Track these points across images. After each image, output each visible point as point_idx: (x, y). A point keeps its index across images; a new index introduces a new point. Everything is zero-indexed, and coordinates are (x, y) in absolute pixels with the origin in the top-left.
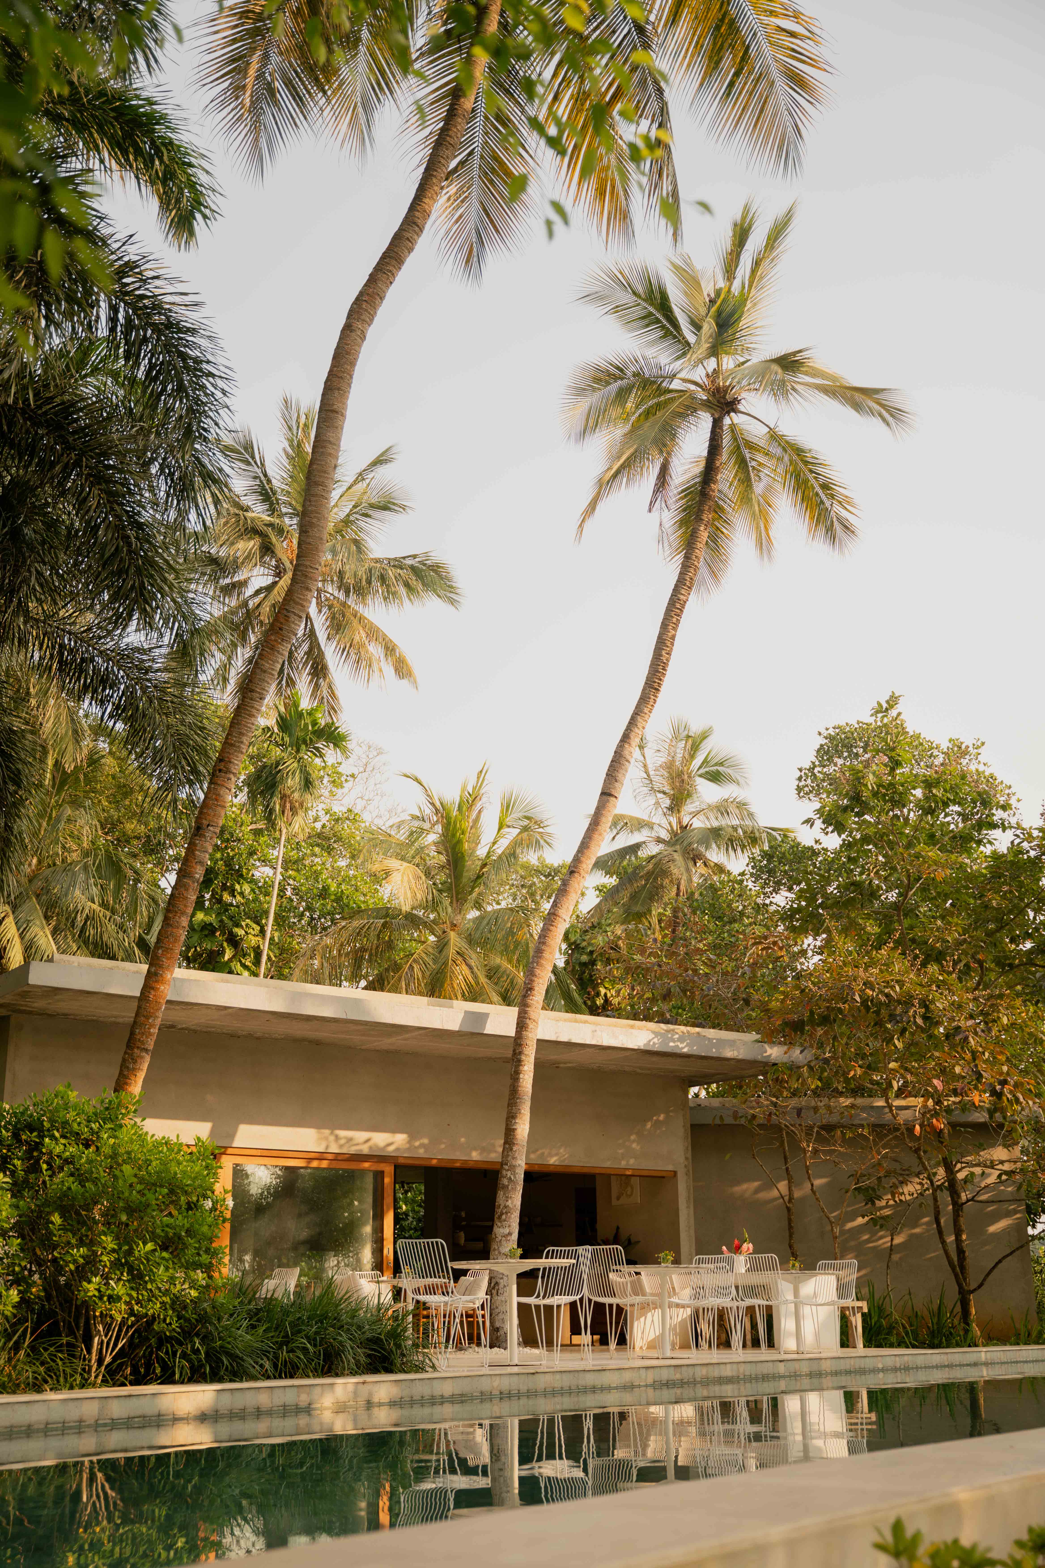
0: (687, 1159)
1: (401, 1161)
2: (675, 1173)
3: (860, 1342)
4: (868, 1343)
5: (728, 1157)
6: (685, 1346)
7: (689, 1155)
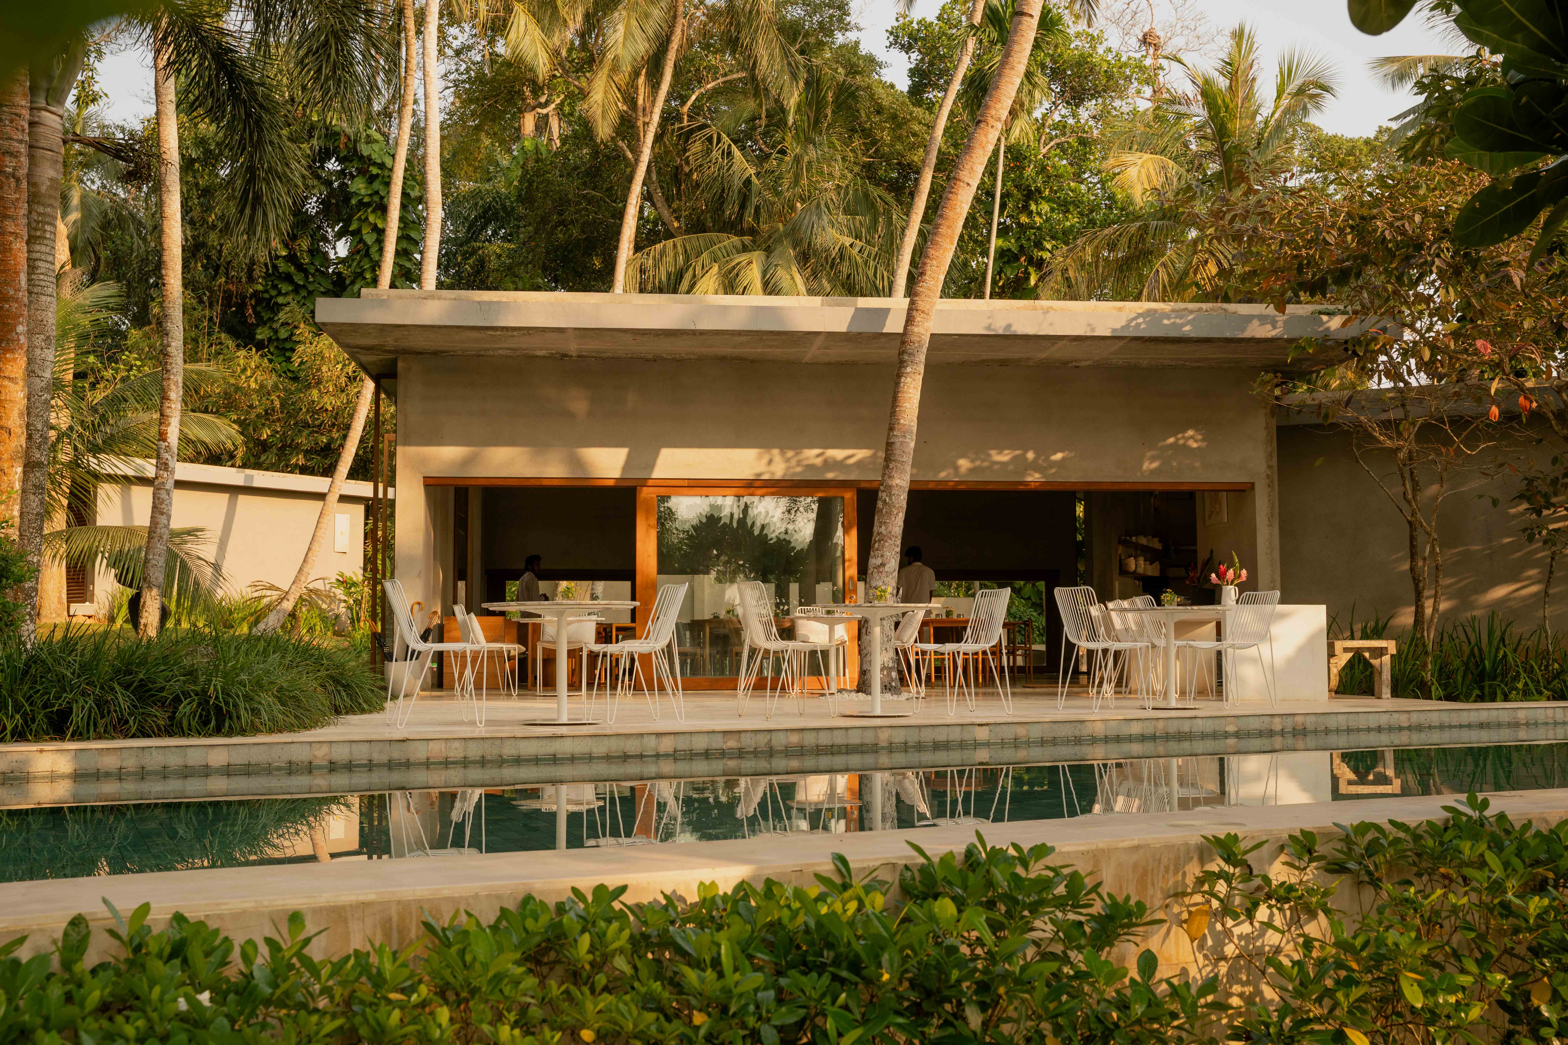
0: (1270, 467)
1: (863, 485)
2: (1253, 484)
3: (1386, 691)
4: (1396, 692)
5: (1318, 462)
6: (1202, 693)
7: (1274, 462)
